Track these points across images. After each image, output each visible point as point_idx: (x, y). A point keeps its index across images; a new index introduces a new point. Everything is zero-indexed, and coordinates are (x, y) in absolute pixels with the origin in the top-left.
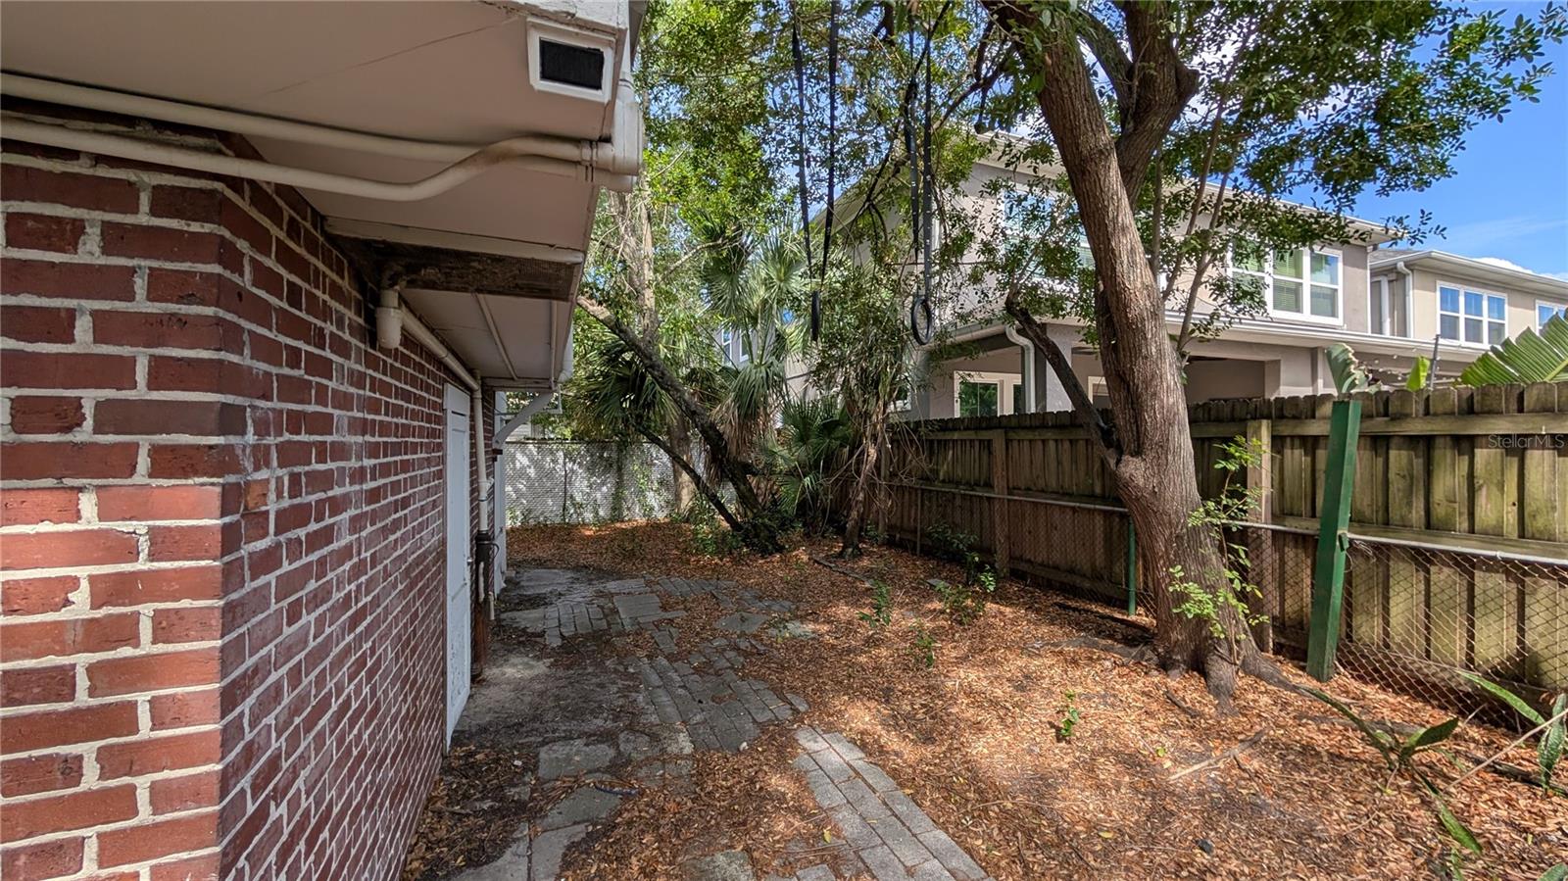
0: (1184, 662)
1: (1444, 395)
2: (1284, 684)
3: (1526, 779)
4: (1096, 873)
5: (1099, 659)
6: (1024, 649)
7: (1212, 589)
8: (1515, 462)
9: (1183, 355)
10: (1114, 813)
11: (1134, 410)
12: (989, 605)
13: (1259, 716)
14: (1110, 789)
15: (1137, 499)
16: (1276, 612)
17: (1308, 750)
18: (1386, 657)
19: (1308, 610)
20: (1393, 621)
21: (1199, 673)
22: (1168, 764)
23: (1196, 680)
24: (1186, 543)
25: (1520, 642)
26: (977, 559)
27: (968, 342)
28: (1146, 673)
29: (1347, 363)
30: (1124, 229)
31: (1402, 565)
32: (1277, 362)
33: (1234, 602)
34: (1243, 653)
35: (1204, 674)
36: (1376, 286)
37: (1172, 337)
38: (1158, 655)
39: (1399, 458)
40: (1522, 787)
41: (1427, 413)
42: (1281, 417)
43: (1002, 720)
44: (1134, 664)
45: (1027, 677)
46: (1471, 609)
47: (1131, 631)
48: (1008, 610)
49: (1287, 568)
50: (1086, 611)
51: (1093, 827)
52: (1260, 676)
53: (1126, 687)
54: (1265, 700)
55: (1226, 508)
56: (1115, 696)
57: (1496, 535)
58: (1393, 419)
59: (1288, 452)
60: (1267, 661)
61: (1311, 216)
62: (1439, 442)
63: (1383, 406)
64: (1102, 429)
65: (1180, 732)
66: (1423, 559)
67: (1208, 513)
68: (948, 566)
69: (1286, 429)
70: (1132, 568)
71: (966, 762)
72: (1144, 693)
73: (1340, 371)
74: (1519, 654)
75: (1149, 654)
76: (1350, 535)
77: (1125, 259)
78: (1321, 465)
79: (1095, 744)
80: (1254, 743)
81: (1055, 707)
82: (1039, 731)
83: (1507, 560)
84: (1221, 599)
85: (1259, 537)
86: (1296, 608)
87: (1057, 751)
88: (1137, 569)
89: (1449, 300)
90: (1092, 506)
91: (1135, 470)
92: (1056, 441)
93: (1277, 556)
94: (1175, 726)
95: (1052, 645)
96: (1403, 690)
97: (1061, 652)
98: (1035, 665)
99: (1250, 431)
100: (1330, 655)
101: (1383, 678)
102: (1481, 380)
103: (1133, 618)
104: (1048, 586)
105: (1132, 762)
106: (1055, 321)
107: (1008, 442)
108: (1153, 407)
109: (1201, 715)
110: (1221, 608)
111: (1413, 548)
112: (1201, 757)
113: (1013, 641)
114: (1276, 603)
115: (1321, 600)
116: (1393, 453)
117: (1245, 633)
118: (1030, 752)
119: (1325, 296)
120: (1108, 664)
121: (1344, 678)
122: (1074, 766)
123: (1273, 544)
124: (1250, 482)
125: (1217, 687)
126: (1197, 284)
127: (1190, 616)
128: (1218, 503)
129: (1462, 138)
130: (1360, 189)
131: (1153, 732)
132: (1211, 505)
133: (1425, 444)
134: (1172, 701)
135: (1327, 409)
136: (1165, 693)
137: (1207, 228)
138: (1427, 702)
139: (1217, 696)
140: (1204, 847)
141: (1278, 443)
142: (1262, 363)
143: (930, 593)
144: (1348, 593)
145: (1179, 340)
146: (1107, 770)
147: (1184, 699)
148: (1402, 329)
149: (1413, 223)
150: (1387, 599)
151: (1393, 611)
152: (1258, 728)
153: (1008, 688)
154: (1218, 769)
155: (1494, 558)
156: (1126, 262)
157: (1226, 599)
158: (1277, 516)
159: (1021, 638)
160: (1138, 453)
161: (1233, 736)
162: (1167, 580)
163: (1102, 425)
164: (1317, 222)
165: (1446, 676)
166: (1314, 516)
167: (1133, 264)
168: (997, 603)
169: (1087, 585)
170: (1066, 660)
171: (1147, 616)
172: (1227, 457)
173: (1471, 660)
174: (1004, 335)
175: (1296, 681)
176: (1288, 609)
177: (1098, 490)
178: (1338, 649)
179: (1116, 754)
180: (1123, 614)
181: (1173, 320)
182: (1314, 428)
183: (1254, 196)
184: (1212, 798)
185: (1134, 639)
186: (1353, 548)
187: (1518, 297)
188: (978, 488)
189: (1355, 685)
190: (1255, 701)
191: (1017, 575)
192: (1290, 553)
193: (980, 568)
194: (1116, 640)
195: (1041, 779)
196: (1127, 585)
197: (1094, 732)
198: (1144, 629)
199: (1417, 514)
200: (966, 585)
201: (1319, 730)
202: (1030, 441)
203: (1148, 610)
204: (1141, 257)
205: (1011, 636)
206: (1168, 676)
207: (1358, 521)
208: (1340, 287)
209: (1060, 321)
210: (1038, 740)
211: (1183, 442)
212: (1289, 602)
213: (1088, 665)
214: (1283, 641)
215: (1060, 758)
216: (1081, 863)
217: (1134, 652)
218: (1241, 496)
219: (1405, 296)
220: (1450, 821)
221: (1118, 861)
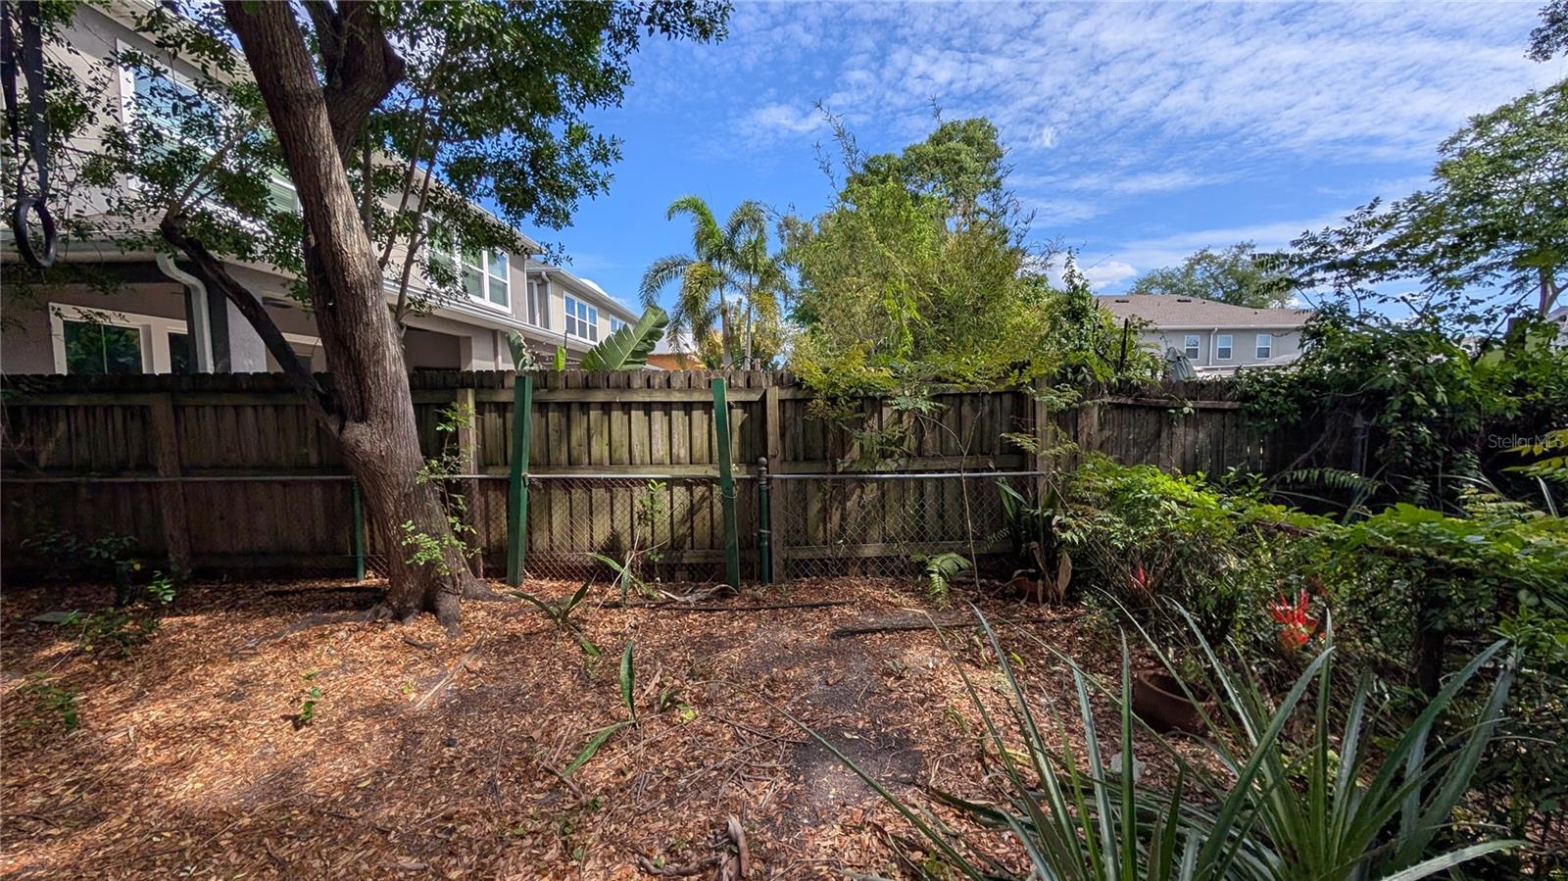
0: (417, 606)
1: (575, 375)
2: (494, 598)
3: (617, 605)
4: (360, 821)
5: (331, 632)
6: (233, 654)
7: (436, 536)
8: (606, 417)
9: (401, 326)
10: (369, 761)
11: (355, 375)
12: (165, 621)
13: (479, 627)
14: (362, 744)
15: (365, 464)
16: (484, 544)
17: (513, 638)
18: (552, 557)
19: (505, 537)
20: (554, 532)
21: (430, 611)
22: (413, 696)
23: (429, 619)
24: (412, 502)
25: (612, 527)
26: (137, 567)
27: (90, 264)
28: (383, 629)
29: (521, 347)
30: (338, 188)
31: (558, 492)
32: (469, 338)
33: (456, 542)
34: (464, 583)
35: (434, 611)
36: (530, 285)
37: (390, 307)
38: (393, 609)
39: (553, 416)
40: (615, 611)
41: (567, 387)
42: (482, 387)
43: (216, 742)
44: (370, 625)
45: (242, 683)
46: (591, 513)
47: (361, 596)
48: (199, 618)
49: (491, 507)
50: (308, 590)
51: (350, 786)
52: (476, 598)
53: (364, 649)
54: (483, 613)
55: (447, 464)
56: (354, 661)
57: (599, 466)
58: (550, 391)
59: (487, 415)
60: (478, 585)
61: (494, 226)
62: (573, 406)
63: (544, 380)
64: (320, 394)
65: (420, 666)
66: (567, 485)
67: (432, 470)
68: (72, 590)
69: (485, 397)
70: (358, 534)
71: (169, 813)
72: (383, 647)
73: (516, 352)
74: (612, 535)
75: (384, 610)
76: (529, 476)
77: (340, 219)
78: (509, 425)
79: (340, 712)
80: (477, 648)
81: (287, 699)
82: (272, 730)
83: (606, 479)
84: (446, 542)
85: (470, 485)
86: (498, 537)
87: (297, 739)
88: (364, 535)
89: (570, 304)
90: (309, 478)
91: (363, 436)
92: (255, 407)
93: (483, 500)
94: (416, 663)
95: (271, 638)
96: (562, 576)
97: (285, 642)
98: (252, 667)
99: (459, 397)
100: (521, 568)
101: (550, 572)
102: (591, 367)
103: (362, 583)
104: (253, 576)
105: (379, 710)
106: (241, 263)
107: (178, 410)
108: (376, 374)
109: (435, 645)
110: (446, 550)
111: (563, 479)
112: (440, 677)
113: (212, 651)
114: (484, 537)
115: (513, 527)
116: (550, 414)
117: (464, 566)
118: (263, 756)
119: (499, 287)
120: (342, 634)
121: (530, 581)
122: (320, 743)
123: (480, 490)
124: (461, 440)
125: (445, 618)
126: (409, 261)
127: (422, 564)
128: (440, 461)
129: (577, 201)
130: (523, 217)
131: (396, 676)
132: (434, 462)
133: (565, 407)
134: (410, 643)
135: (510, 382)
136: (403, 639)
137: (416, 210)
138: (573, 579)
139: (446, 625)
140: (450, 743)
141: (480, 407)
142: (457, 338)
143: (48, 632)
144: (529, 517)
145: (398, 310)
146: (356, 730)
147: (420, 638)
148: (546, 324)
149: (555, 249)
150: (550, 516)
151: (554, 525)
152: (479, 637)
153: (218, 705)
154: (454, 681)
155: (599, 479)
156: (341, 223)
157: (450, 541)
158: (481, 469)
159: (225, 644)
160: (363, 418)
161: (462, 650)
162: (398, 538)
163: (320, 389)
164: (498, 232)
165: (581, 559)
166: (506, 464)
167: (349, 227)
168: (179, 615)
169: (306, 563)
170: (292, 648)
171: (376, 577)
172: (447, 420)
173: (592, 545)
174: (153, 264)
175: (500, 592)
176: (493, 540)
177: (314, 459)
178: (526, 560)
179: (363, 711)
180: (351, 582)
181: (391, 290)
182: (505, 396)
183: (451, 192)
184: (451, 705)
185: (365, 603)
186: (532, 486)
187: (602, 311)
188: (126, 473)
189: (534, 582)
190: (474, 618)
191: (203, 575)
192: (491, 495)
193: (145, 577)
194: (347, 609)
195: (282, 775)
196: (354, 552)
197: (336, 703)
198: (375, 589)
199: (564, 457)
200: (118, 605)
201: (518, 621)
202: (215, 407)
203: (377, 571)
204: (358, 223)
205: (208, 646)
206: (403, 624)
207: (534, 466)
208: (508, 282)
209: (248, 264)
210: (271, 740)
211: (405, 406)
212: (493, 533)
213: (320, 643)
214: (490, 565)
215: (303, 742)
216: (343, 822)
217: (369, 613)
218: (457, 453)
219: (547, 298)
220: (587, 645)
221: (380, 798)
